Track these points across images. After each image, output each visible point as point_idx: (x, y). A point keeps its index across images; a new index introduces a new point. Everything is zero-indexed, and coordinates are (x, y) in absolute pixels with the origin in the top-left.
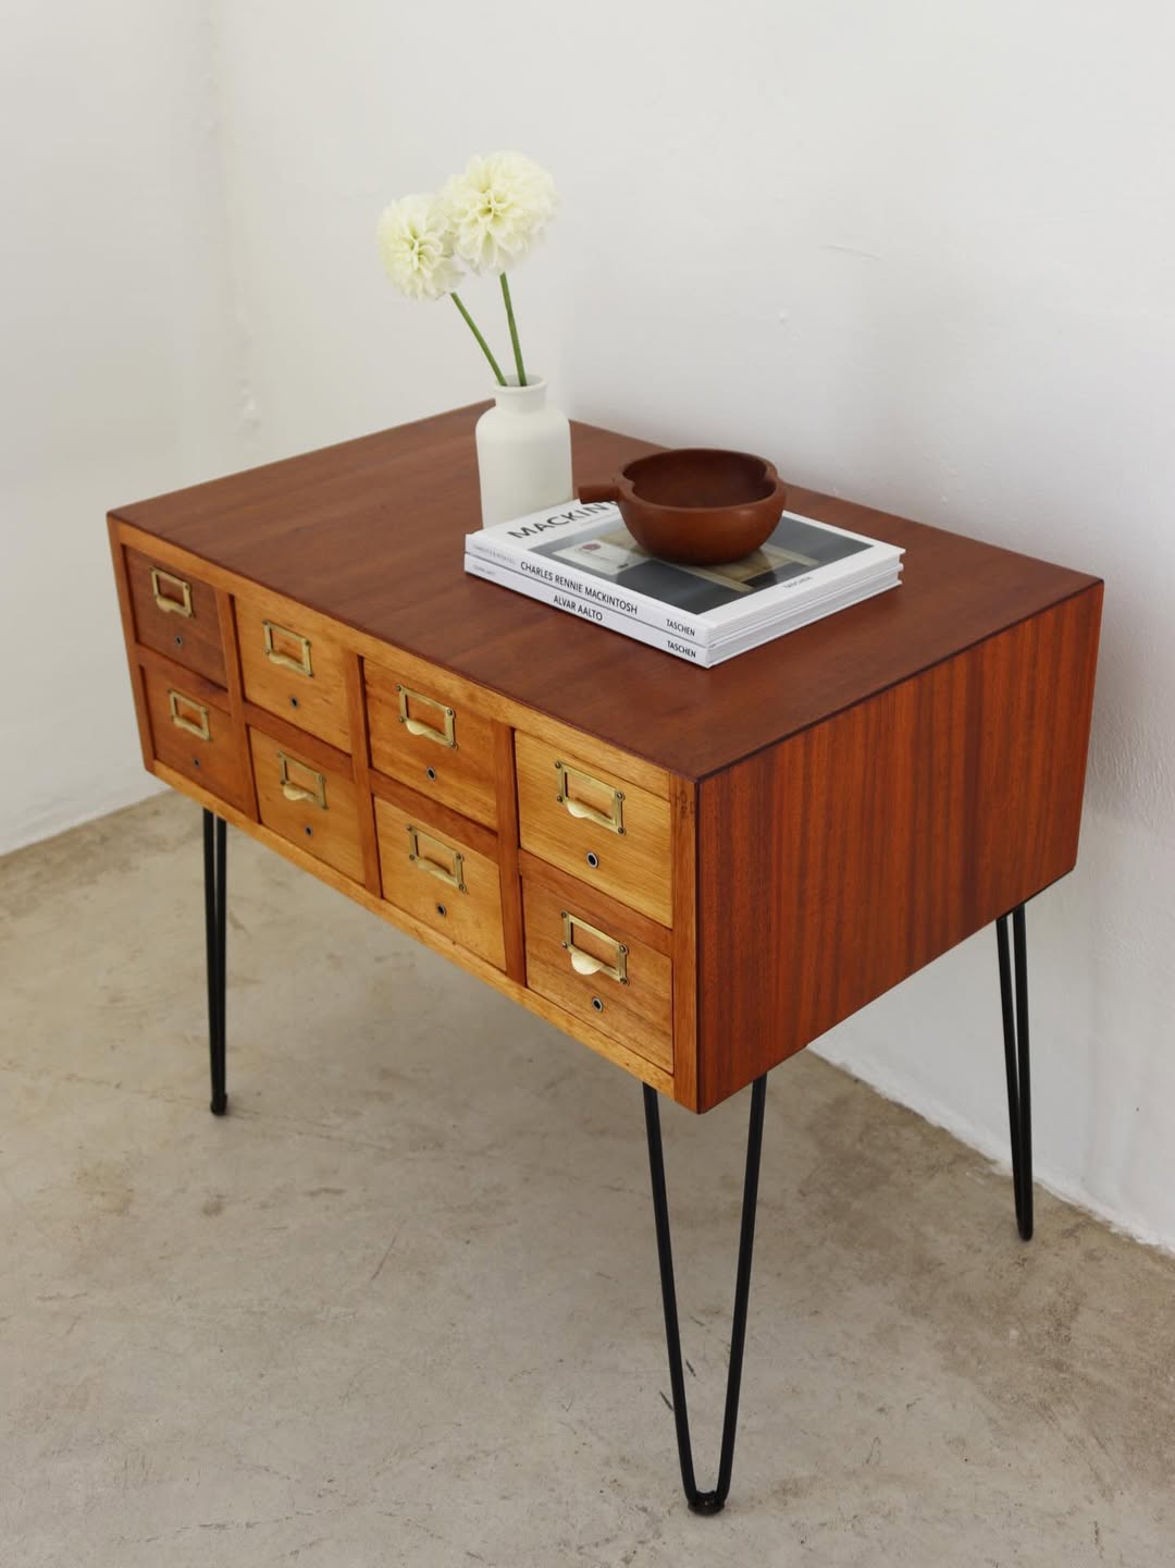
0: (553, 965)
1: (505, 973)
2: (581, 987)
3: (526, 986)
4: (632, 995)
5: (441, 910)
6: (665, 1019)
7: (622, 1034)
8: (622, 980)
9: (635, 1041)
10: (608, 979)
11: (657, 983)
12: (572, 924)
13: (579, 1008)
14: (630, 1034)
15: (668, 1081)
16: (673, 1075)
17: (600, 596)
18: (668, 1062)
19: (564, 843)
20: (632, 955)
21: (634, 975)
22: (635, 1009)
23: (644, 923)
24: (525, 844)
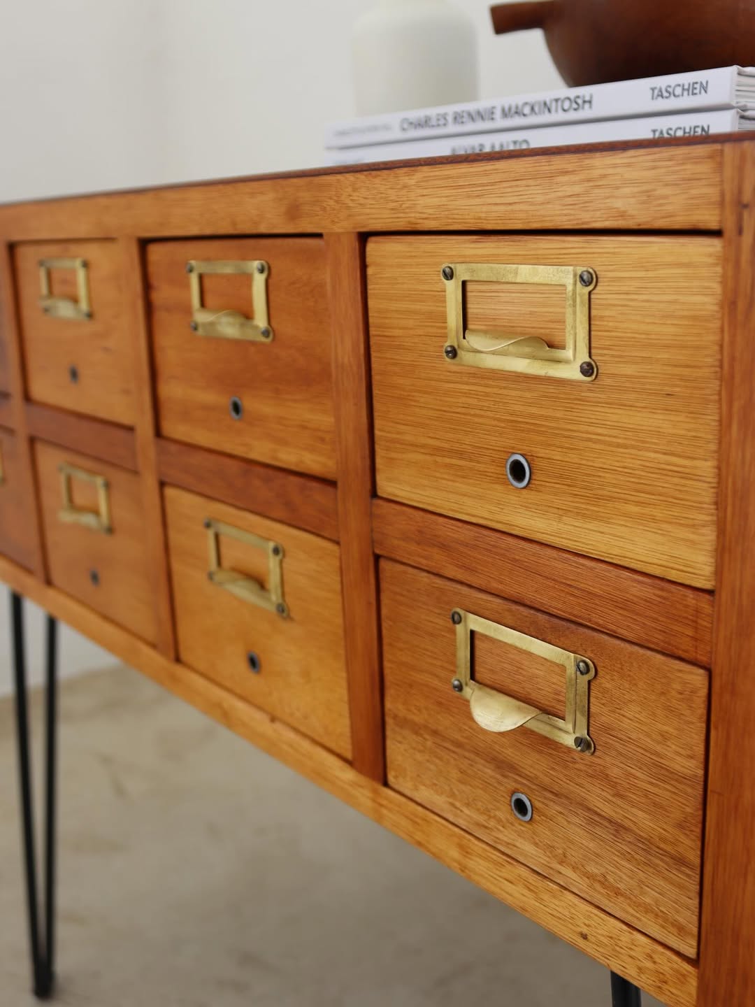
0: (435, 733)
1: (349, 763)
2: (489, 772)
3: (386, 784)
4: (603, 777)
5: (253, 662)
6: (680, 826)
7: (574, 868)
8: (579, 741)
9: (604, 882)
10: (547, 745)
11: (665, 737)
12: (472, 633)
13: (481, 819)
14: (592, 869)
15: (683, 977)
16: (695, 962)
17: (527, 110)
18: (681, 930)
19: (460, 454)
20: (605, 681)
21: (607, 729)
22: (607, 810)
23: (637, 589)
24: (386, 486)
